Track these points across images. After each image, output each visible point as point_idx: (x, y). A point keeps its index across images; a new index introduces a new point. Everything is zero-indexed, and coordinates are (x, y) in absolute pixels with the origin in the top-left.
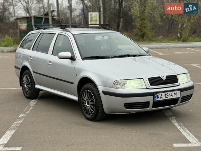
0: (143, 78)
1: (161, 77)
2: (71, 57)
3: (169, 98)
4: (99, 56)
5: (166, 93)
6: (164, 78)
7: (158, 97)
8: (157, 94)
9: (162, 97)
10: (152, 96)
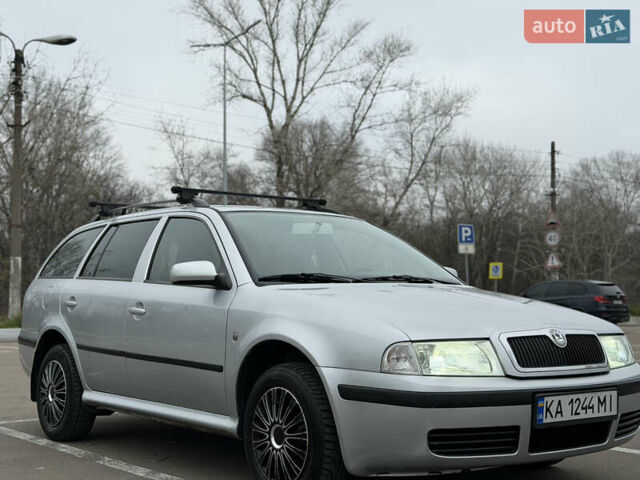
0: (488, 339)
1: (552, 338)
2: (216, 277)
3: (583, 415)
4: (312, 275)
5: (575, 397)
6: (561, 342)
7: (548, 410)
8: (546, 399)
9: (561, 412)
10: (530, 406)
